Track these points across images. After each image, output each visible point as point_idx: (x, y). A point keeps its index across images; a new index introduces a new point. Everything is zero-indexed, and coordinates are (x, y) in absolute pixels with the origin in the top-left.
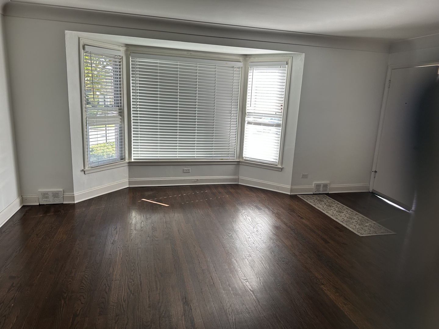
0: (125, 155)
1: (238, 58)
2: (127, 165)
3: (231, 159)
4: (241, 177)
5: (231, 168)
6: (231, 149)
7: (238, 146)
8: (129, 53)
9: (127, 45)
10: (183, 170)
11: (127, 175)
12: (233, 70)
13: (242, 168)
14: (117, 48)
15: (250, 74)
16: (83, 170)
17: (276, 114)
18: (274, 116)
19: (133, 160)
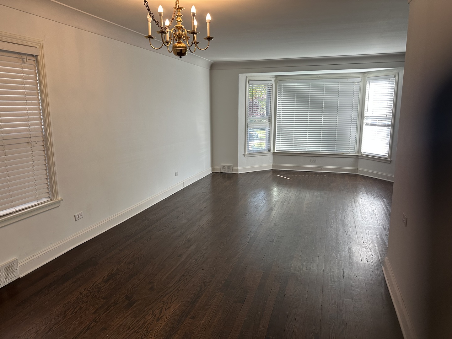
0: (271, 148)
1: (358, 75)
2: (272, 154)
3: (351, 153)
4: (359, 169)
5: (351, 160)
6: (351, 145)
7: (358, 143)
8: (277, 81)
9: (276, 76)
10: (311, 160)
11: (272, 161)
12: (354, 85)
13: (361, 161)
14: (269, 79)
15: (367, 86)
16: (244, 155)
17: (386, 117)
18: (385, 118)
19: (276, 151)
